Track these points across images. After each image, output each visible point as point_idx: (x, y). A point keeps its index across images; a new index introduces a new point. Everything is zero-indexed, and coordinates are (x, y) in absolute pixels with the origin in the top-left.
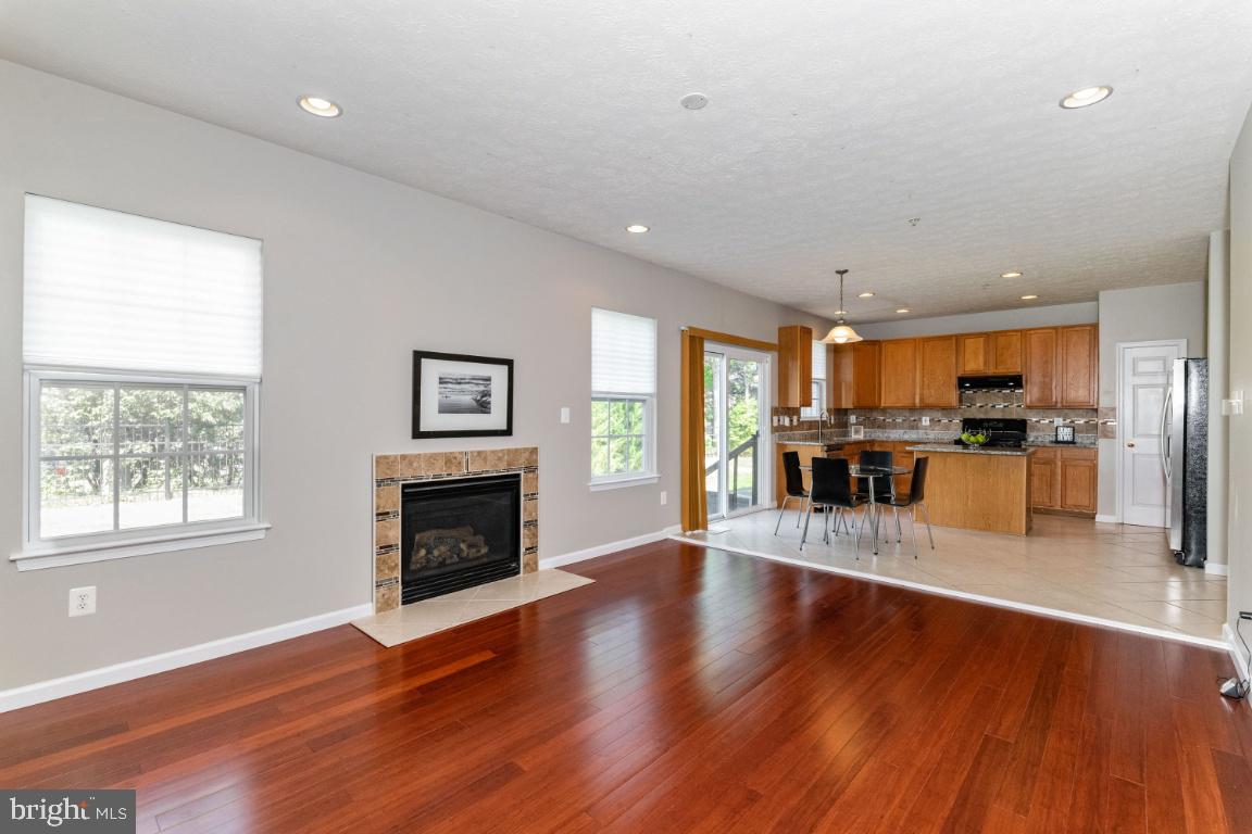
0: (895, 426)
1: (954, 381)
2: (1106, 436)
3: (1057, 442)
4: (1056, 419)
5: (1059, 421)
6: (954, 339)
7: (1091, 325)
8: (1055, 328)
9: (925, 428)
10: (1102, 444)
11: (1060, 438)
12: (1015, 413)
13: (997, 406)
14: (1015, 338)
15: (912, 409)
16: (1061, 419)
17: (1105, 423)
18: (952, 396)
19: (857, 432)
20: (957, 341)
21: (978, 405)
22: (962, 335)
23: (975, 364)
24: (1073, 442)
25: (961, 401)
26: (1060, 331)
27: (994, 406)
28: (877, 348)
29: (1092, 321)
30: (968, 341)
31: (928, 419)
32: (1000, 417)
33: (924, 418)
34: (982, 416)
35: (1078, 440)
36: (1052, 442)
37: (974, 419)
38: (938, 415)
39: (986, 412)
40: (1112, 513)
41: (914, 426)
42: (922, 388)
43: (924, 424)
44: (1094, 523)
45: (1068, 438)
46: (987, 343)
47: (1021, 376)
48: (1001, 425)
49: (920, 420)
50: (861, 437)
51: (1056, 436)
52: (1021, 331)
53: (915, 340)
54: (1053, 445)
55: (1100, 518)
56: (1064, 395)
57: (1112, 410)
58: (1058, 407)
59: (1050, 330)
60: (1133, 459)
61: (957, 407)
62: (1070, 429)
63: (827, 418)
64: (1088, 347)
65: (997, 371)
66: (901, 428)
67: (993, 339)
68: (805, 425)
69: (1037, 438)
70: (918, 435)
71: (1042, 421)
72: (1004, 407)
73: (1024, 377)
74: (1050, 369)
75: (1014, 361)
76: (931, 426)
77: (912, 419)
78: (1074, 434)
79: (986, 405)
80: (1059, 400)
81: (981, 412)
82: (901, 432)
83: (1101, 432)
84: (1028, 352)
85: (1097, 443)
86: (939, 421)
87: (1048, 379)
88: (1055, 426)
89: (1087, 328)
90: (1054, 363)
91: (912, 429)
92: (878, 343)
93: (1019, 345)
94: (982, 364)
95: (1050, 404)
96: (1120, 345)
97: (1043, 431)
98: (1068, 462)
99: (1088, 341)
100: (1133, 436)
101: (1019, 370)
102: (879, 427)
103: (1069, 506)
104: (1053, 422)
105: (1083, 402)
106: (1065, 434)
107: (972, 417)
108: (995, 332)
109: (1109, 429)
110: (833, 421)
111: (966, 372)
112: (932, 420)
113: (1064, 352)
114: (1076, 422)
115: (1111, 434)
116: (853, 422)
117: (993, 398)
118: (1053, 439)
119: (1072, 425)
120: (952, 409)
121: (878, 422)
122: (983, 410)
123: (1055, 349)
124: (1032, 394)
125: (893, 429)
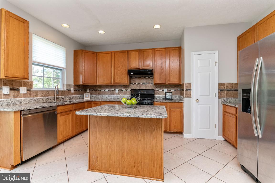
0: (105, 93)
1: (127, 71)
3: (166, 99)
4: (165, 89)
5: (166, 90)
6: (127, 52)
7: (178, 47)
9: (117, 94)
10: (186, 100)
11: (167, 98)
12: (150, 87)
13: (144, 84)
14: (150, 52)
15: (111, 86)
16: (166, 89)
17: (187, 90)
18: (125, 80)
19: (87, 97)
20: (128, 53)
21: (137, 83)
22: (130, 50)
23: (135, 64)
24: (171, 99)
25: (130, 82)
26: (167, 50)
27: (142, 84)
28: (95, 55)
30: (132, 53)
31: (117, 90)
32: (145, 89)
34: (138, 88)
35: (174, 98)
38: (122, 88)
39: (140, 87)
40: (190, 133)
42: (114, 75)
43: (116, 92)
44: (183, 138)
45: (170, 97)
46: (139, 54)
48: (145, 92)
49: (115, 90)
50: (89, 99)
52: (153, 49)
53: (111, 52)
54: (164, 101)
55: (185, 135)
56: (169, 78)
57: (190, 84)
58: (166, 84)
59: (164, 49)
60: (198, 106)
61: (128, 84)
62: (170, 94)
63: (67, 89)
64: (177, 57)
65: (144, 67)
66: (108, 94)
67: (141, 53)
68: (39, 93)
69: (158, 98)
70: (114, 97)
71: (160, 90)
72: (146, 84)
73: (154, 71)
74: (163, 66)
75: (150, 62)
76: (119, 93)
77: (112, 90)
78: (172, 95)
79: (140, 83)
80: (167, 81)
81: (138, 87)
82: (107, 96)
83: (185, 94)
84: (155, 58)
85: (183, 100)
86: (122, 91)
87: (162, 71)
88: (165, 92)
89: (178, 48)
90: (165, 64)
91: (112, 94)
92: (95, 53)
93: (152, 55)
94: (138, 64)
95: (164, 83)
96: (193, 53)
97: (160, 94)
98: (172, 109)
99: (177, 54)
100: (198, 96)
101: (152, 67)
102: (98, 94)
103: (173, 130)
104: (164, 90)
105: (175, 81)
106: (169, 96)
107: (134, 89)
108: (143, 50)
109: (189, 93)
110: (72, 91)
111: (131, 67)
112: (119, 90)
113: (169, 59)
114: (172, 90)
115: (189, 96)
116: (87, 92)
117: (142, 80)
118: (164, 98)
119: (170, 92)
120: (126, 85)
121: (98, 92)
122: (138, 85)
123: (165, 58)
124: (157, 78)
125: (104, 95)
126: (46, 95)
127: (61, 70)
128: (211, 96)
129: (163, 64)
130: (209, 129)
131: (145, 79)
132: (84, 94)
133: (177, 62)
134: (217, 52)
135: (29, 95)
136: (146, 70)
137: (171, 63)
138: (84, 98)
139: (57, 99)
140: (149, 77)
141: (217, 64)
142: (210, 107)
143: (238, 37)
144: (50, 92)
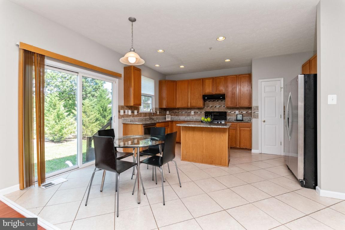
0: (182, 115)
1: (201, 97)
2: (255, 118)
3: (237, 120)
5: (237, 112)
6: (202, 80)
7: (249, 74)
8: (236, 76)
10: (254, 120)
12: (222, 109)
13: (217, 107)
14: (222, 79)
15: (188, 109)
16: (238, 111)
17: (255, 112)
18: (200, 103)
19: (168, 118)
20: (202, 81)
21: (210, 106)
22: (204, 78)
23: (209, 90)
24: (242, 120)
25: (204, 105)
26: (238, 76)
27: (216, 107)
28: (175, 83)
29: (249, 73)
30: (206, 81)
31: (193, 112)
32: (218, 111)
33: (192, 112)
34: (212, 111)
35: (244, 119)
36: (235, 120)
37: (209, 112)
38: (197, 111)
39: (213, 109)
40: (257, 149)
41: (189, 115)
42: (191, 100)
43: (192, 114)
44: (251, 153)
45: (241, 119)
46: (213, 82)
47: (224, 94)
48: (218, 114)
50: (169, 119)
51: (237, 118)
52: (224, 77)
53: (188, 80)
54: (236, 121)
55: (253, 151)
56: (239, 102)
57: (257, 107)
58: (237, 107)
59: (235, 76)
60: (265, 127)
61: (203, 107)
62: (241, 115)
63: (155, 112)
64: (247, 83)
65: (216, 93)
66: (184, 116)
67: (215, 80)
68: (142, 114)
69: (230, 119)
70: (190, 118)
71: (232, 112)
72: (219, 107)
73: (226, 95)
74: (234, 91)
75: (222, 88)
76: (194, 115)
77: (188, 112)
78: (243, 117)
79: (213, 106)
80: (238, 104)
81: (211, 109)
82: (184, 117)
83: (253, 116)
84: (227, 85)
85: (251, 121)
86: (197, 113)
87: (233, 95)
88: (236, 114)
89: (247, 75)
90: (236, 89)
91: (188, 116)
92: (175, 82)
93: (224, 82)
94: (211, 90)
95: (235, 106)
96: (260, 81)
97: (232, 116)
98: (241, 129)
99: (247, 80)
100: (265, 117)
101: (224, 92)
102: (177, 115)
103: (242, 146)
104: (235, 112)
105: (246, 104)
106: (240, 117)
107: (208, 111)
108: (216, 77)
109: (256, 115)
110: (158, 113)
111: (205, 93)
112: (195, 112)
113: (239, 85)
114: (243, 112)
115: (257, 117)
116: (167, 114)
117: (215, 103)
118: (236, 119)
119: (242, 113)
120: (201, 108)
121: (176, 114)
122: (212, 108)
123: (236, 84)
124: (228, 102)
125: (181, 116)
126: (145, 116)
127: (151, 97)
128: (277, 117)
129: (234, 89)
130: (276, 145)
131: (218, 102)
132: (166, 116)
133: (247, 87)
134: (282, 79)
135: (138, 116)
136: (219, 95)
137: (242, 88)
138: (166, 119)
139: (151, 118)
140: (221, 101)
141: (283, 89)
142: (276, 127)
143: (302, 65)
144: (147, 114)
